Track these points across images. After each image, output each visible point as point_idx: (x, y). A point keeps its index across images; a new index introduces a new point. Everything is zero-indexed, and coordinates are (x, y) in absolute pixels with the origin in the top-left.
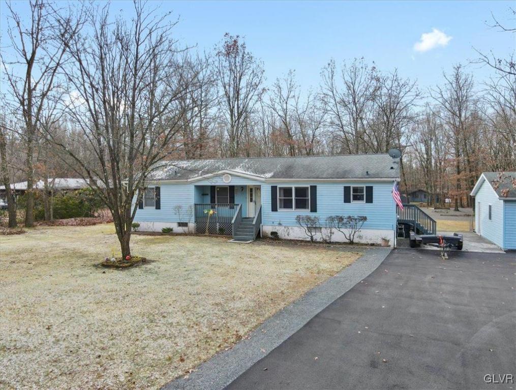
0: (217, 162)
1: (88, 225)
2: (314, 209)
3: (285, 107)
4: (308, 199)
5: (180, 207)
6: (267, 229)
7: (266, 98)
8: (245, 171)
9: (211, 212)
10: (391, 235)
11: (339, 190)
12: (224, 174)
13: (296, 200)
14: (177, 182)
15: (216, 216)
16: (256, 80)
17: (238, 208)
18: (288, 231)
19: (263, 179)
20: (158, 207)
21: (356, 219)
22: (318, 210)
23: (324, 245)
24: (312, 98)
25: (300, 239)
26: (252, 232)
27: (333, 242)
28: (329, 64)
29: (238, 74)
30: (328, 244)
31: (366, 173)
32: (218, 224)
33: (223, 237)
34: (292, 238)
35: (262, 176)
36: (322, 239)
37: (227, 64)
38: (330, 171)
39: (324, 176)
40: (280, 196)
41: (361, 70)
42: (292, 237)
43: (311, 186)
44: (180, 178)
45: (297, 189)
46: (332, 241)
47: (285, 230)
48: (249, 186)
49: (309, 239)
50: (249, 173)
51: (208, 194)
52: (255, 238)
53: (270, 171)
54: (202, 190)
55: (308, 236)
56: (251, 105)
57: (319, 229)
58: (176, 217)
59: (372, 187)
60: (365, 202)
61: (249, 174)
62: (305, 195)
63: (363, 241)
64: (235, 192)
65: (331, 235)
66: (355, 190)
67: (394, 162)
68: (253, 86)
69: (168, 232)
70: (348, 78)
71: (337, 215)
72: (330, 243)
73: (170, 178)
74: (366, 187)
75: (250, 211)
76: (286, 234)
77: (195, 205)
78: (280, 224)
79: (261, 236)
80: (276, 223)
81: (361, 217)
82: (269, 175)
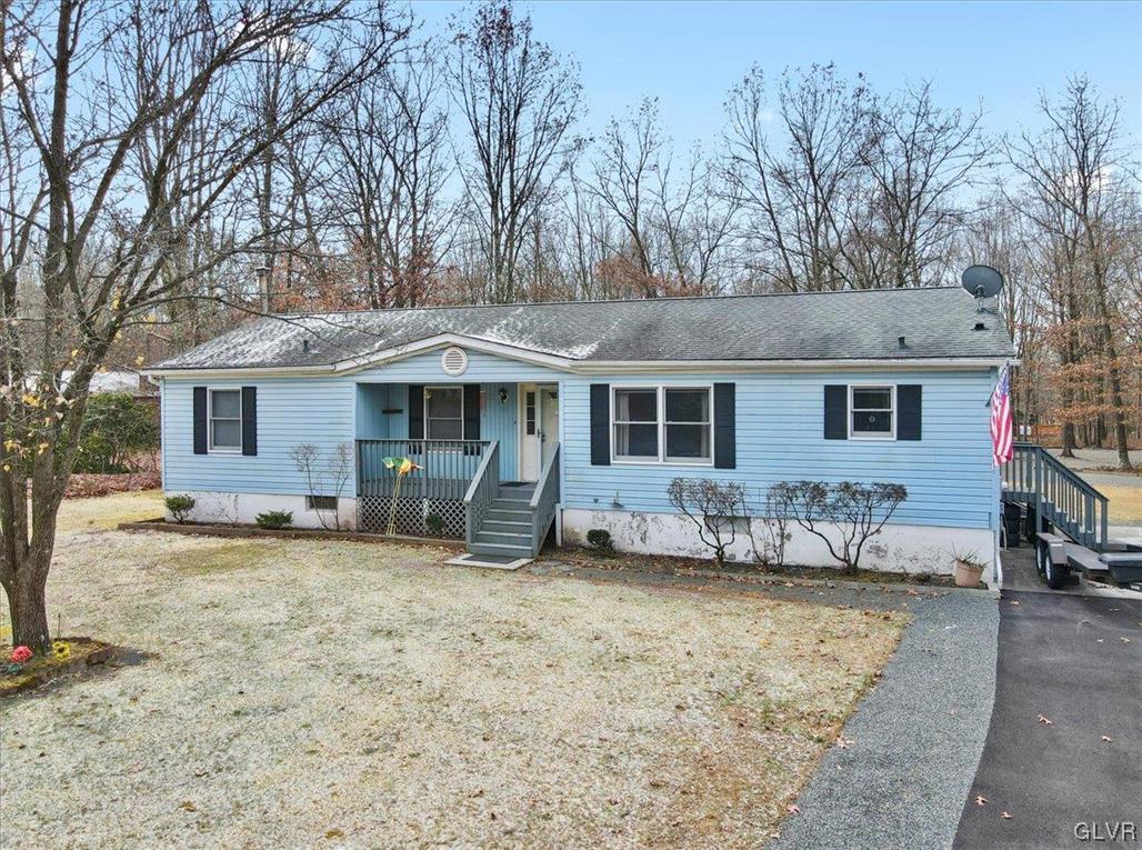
0: (434, 316)
1: (82, 497)
2: (726, 460)
3: (633, 193)
4: (708, 427)
5: (309, 450)
6: (577, 520)
7: (585, 170)
8: (512, 339)
9: (406, 465)
10: (985, 545)
11: (808, 398)
12: (443, 347)
13: (670, 430)
14: (303, 373)
15: (422, 475)
16: (558, 113)
17: (488, 452)
18: (643, 528)
19: (566, 364)
20: (250, 449)
21: (869, 493)
22: (738, 462)
23: (763, 578)
24: (701, 170)
25: (682, 554)
26: (528, 530)
27: (788, 567)
28: (746, 81)
29: (513, 102)
30: (773, 575)
31: (897, 344)
32: (426, 503)
33: (436, 546)
34: (657, 551)
35: (562, 353)
36: (752, 555)
37: (483, 72)
38: (777, 338)
39: (761, 352)
40: (618, 418)
41: (827, 96)
42: (654, 547)
43: (715, 385)
44: (316, 360)
45: (672, 395)
46: (786, 561)
47: (635, 525)
48: (523, 385)
49: (711, 554)
50: (522, 345)
51: (400, 411)
52: (537, 553)
53: (586, 341)
54: (380, 398)
55: (704, 546)
56: (545, 180)
57: (744, 524)
58: (301, 478)
59: (919, 387)
60: (895, 438)
61: (525, 349)
62: (698, 414)
63: (888, 565)
64: (482, 404)
65: (782, 544)
66: (863, 397)
67: (983, 311)
68: (551, 129)
69: (276, 525)
70: (795, 117)
71: (807, 479)
72: (781, 569)
73: (287, 359)
74: (899, 386)
75: (528, 462)
76: (637, 540)
77: (360, 442)
78: (617, 506)
79: (559, 542)
80: (606, 503)
81: (885, 486)
82: (582, 351)
